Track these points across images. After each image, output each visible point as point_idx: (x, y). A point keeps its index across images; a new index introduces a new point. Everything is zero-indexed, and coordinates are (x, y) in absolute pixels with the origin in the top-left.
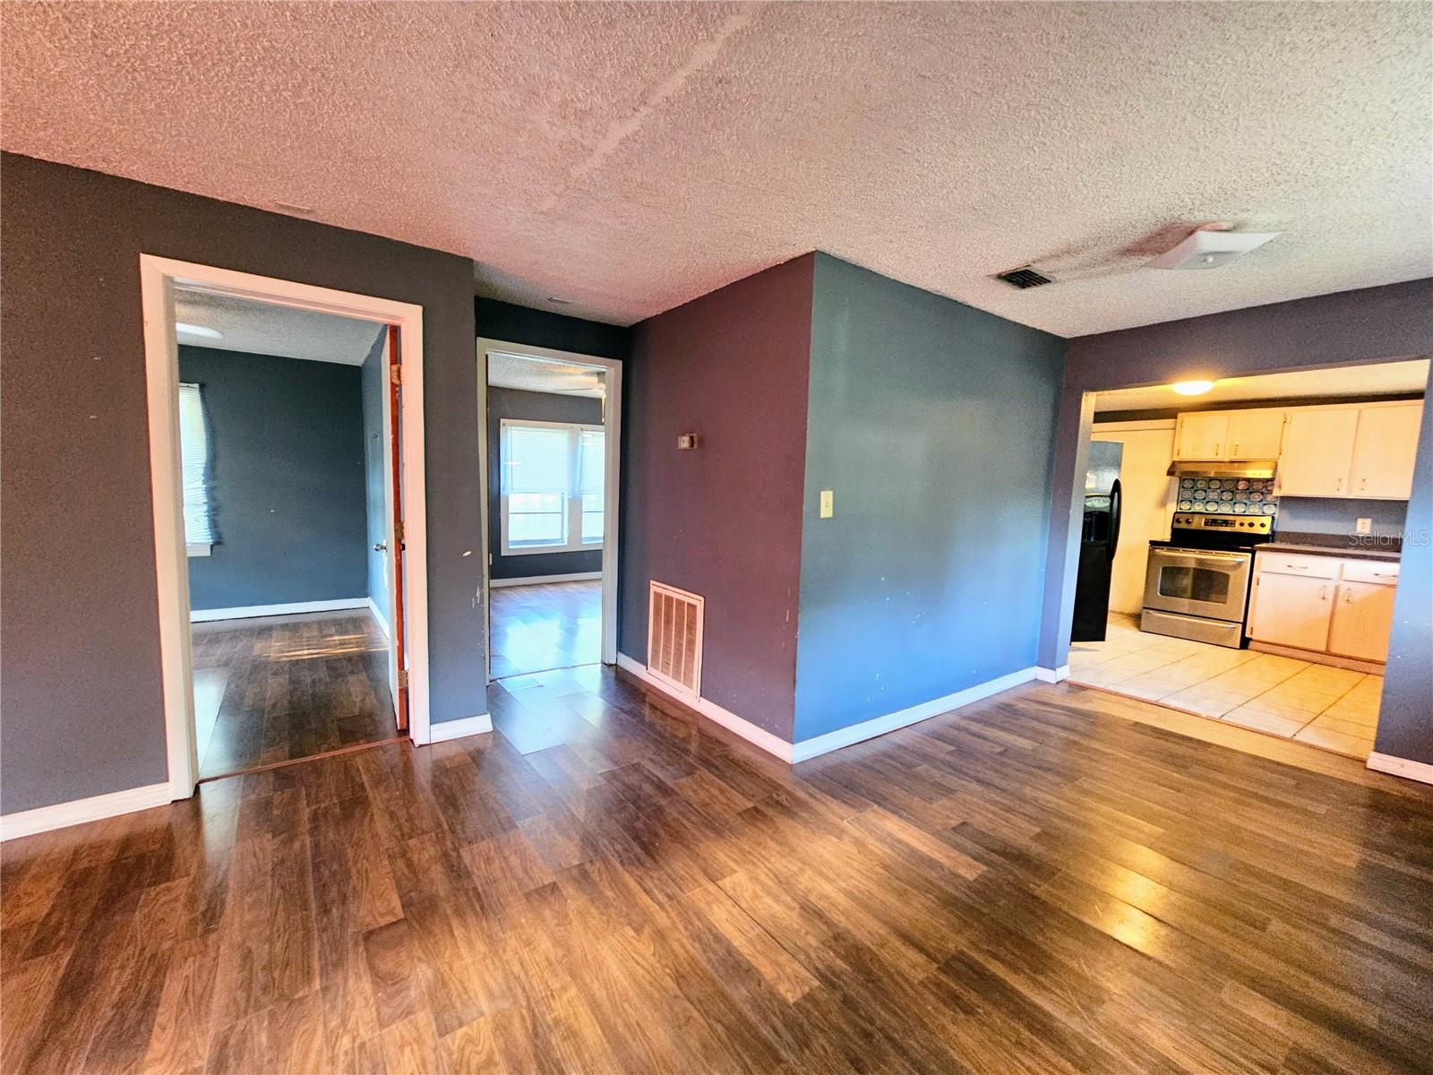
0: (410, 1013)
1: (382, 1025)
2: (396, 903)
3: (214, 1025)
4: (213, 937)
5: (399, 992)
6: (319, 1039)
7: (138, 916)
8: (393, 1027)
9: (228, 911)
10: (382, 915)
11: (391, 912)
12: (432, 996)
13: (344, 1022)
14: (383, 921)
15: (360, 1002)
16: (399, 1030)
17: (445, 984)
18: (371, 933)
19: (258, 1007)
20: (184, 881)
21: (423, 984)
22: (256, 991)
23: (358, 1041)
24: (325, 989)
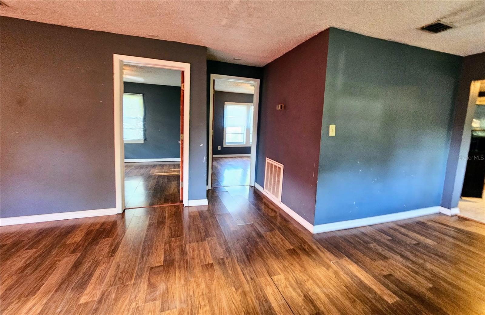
0: (155, 300)
1: (145, 302)
2: (162, 259)
3: (103, 287)
4: (112, 258)
5: (154, 291)
6: (127, 302)
7: (97, 248)
8: (148, 303)
9: (118, 251)
10: (157, 262)
11: (160, 262)
12: (163, 295)
13: (136, 297)
14: (157, 265)
15: (142, 291)
16: (150, 305)
17: (168, 292)
18: (152, 268)
19: (116, 284)
20: (112, 239)
21: (162, 291)
22: (117, 279)
23: (137, 306)
24: (134, 284)
